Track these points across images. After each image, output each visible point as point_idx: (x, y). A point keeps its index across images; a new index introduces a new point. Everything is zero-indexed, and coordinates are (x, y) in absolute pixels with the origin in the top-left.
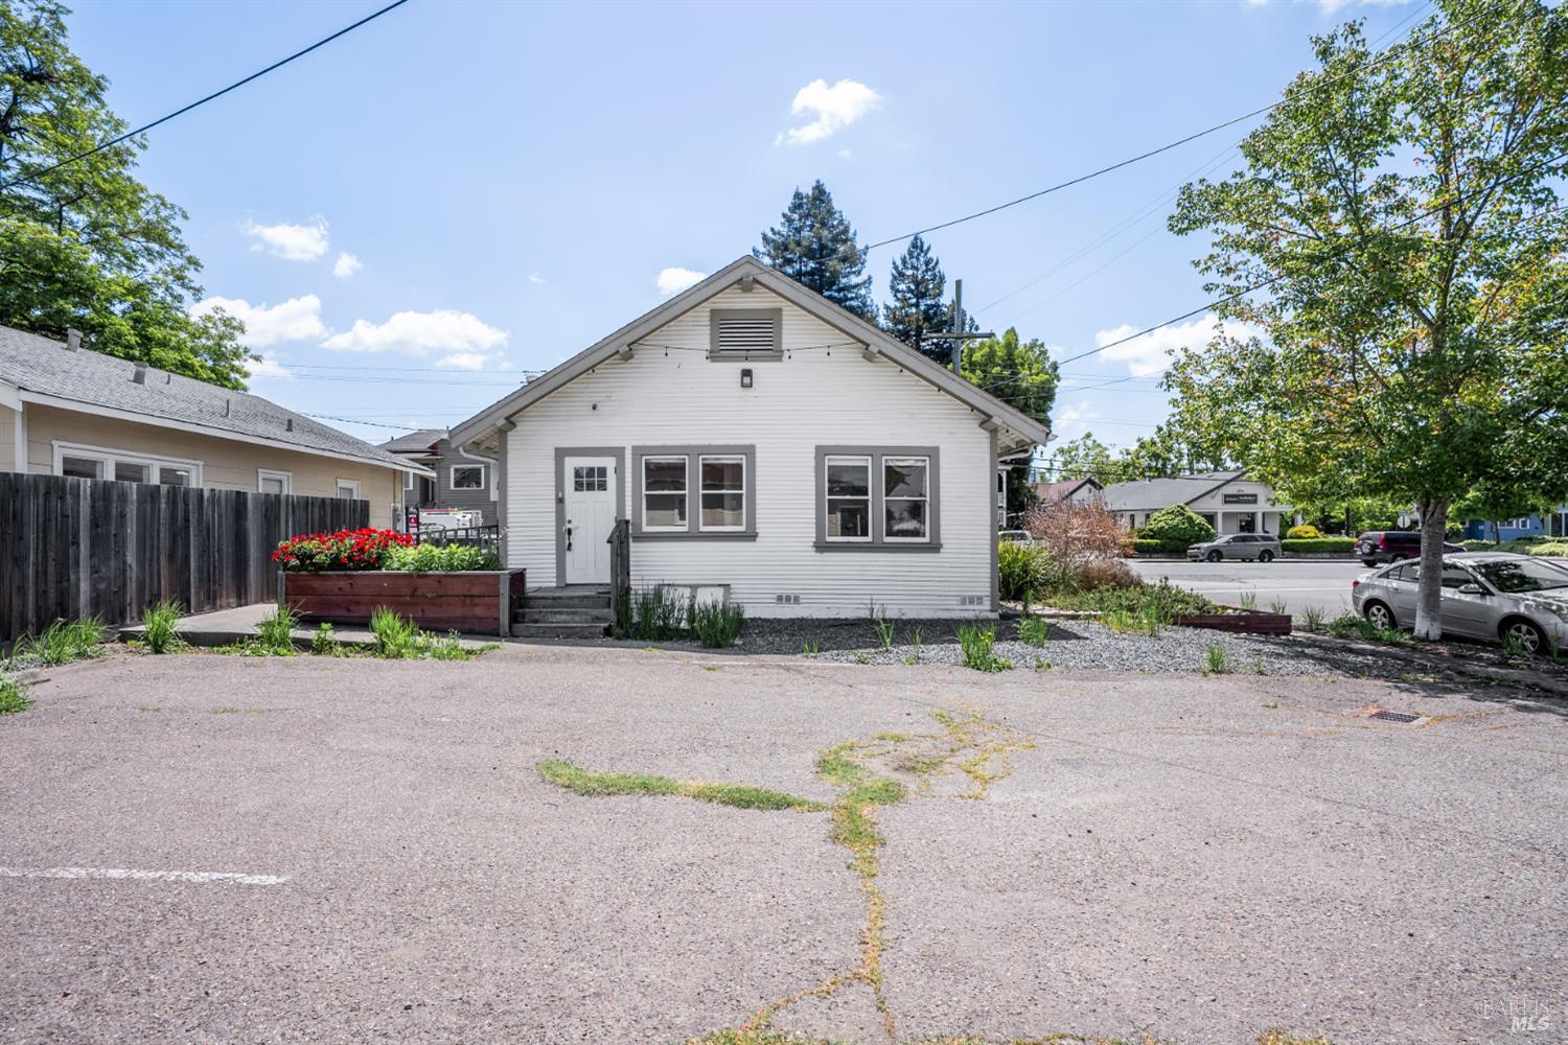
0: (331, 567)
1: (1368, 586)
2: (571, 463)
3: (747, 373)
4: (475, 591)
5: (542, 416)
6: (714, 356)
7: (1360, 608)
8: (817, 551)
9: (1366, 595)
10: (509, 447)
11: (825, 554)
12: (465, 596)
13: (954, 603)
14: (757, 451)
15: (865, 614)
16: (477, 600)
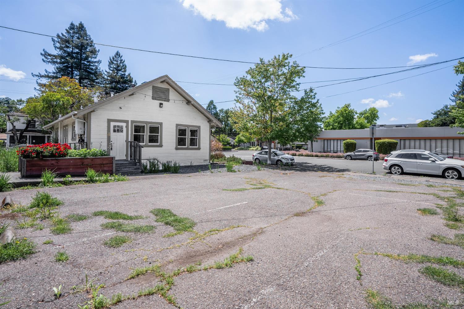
0: (49, 157)
1: (256, 156)
2: (112, 124)
3: (161, 104)
4: (105, 162)
5: (104, 109)
6: (154, 98)
7: (254, 160)
8: (176, 150)
9: (255, 157)
10: (91, 117)
11: (178, 150)
12: (101, 164)
13: (202, 161)
14: (163, 124)
15: (190, 165)
16: (105, 165)
